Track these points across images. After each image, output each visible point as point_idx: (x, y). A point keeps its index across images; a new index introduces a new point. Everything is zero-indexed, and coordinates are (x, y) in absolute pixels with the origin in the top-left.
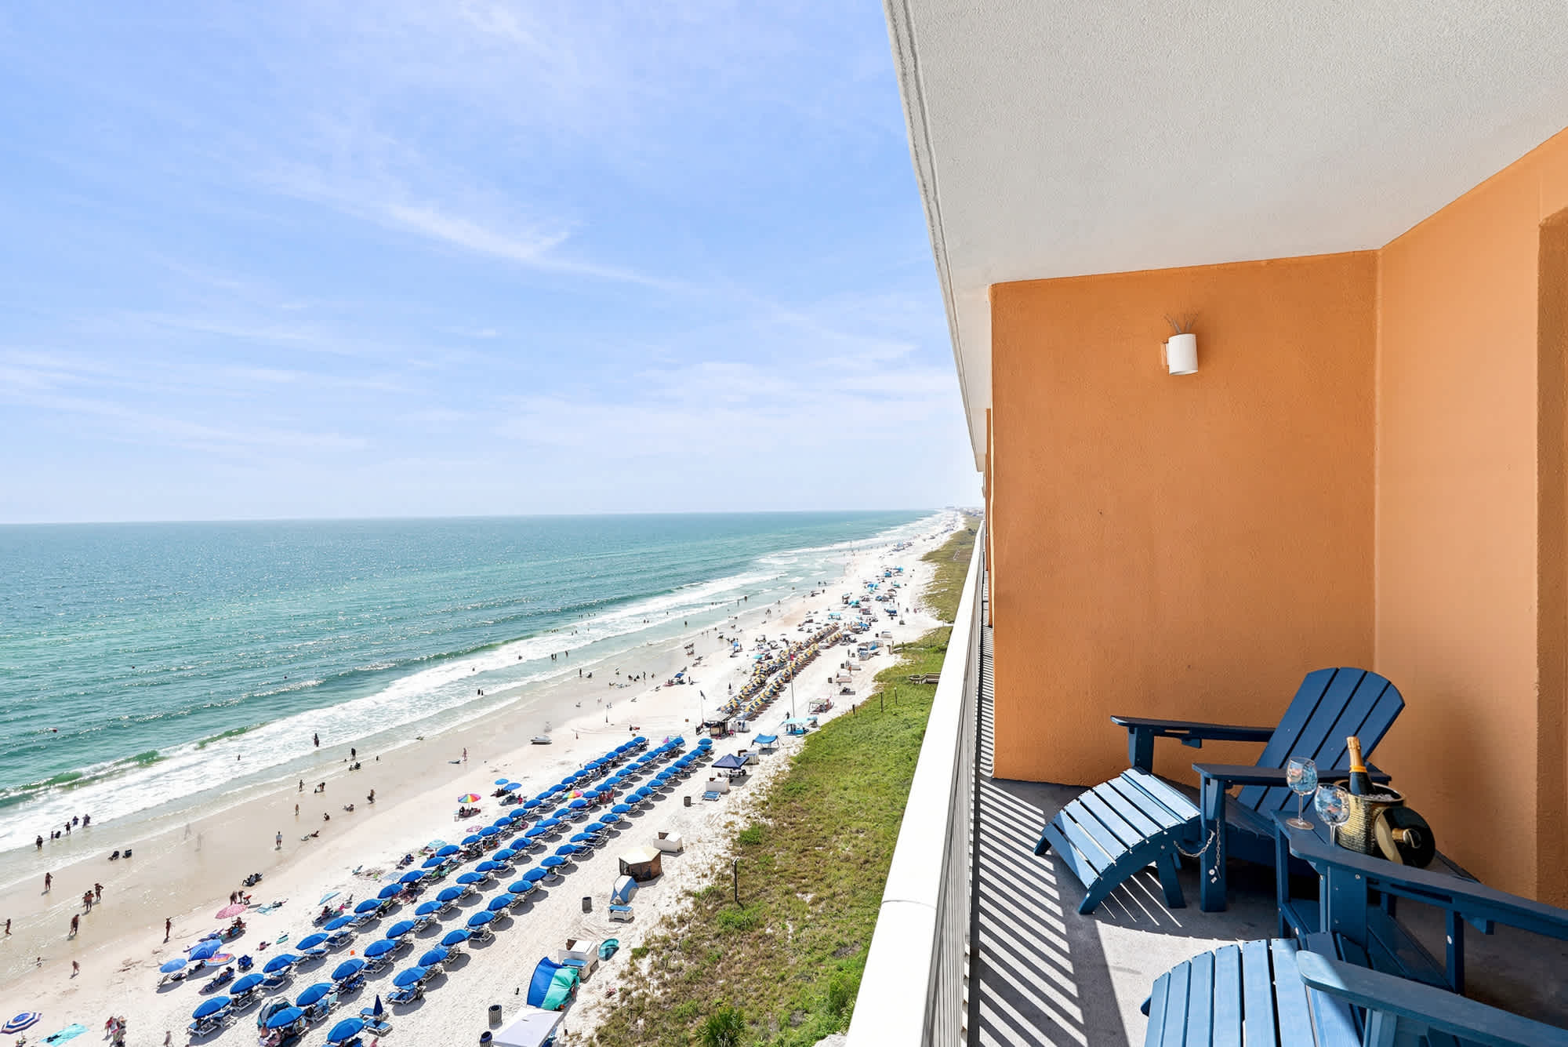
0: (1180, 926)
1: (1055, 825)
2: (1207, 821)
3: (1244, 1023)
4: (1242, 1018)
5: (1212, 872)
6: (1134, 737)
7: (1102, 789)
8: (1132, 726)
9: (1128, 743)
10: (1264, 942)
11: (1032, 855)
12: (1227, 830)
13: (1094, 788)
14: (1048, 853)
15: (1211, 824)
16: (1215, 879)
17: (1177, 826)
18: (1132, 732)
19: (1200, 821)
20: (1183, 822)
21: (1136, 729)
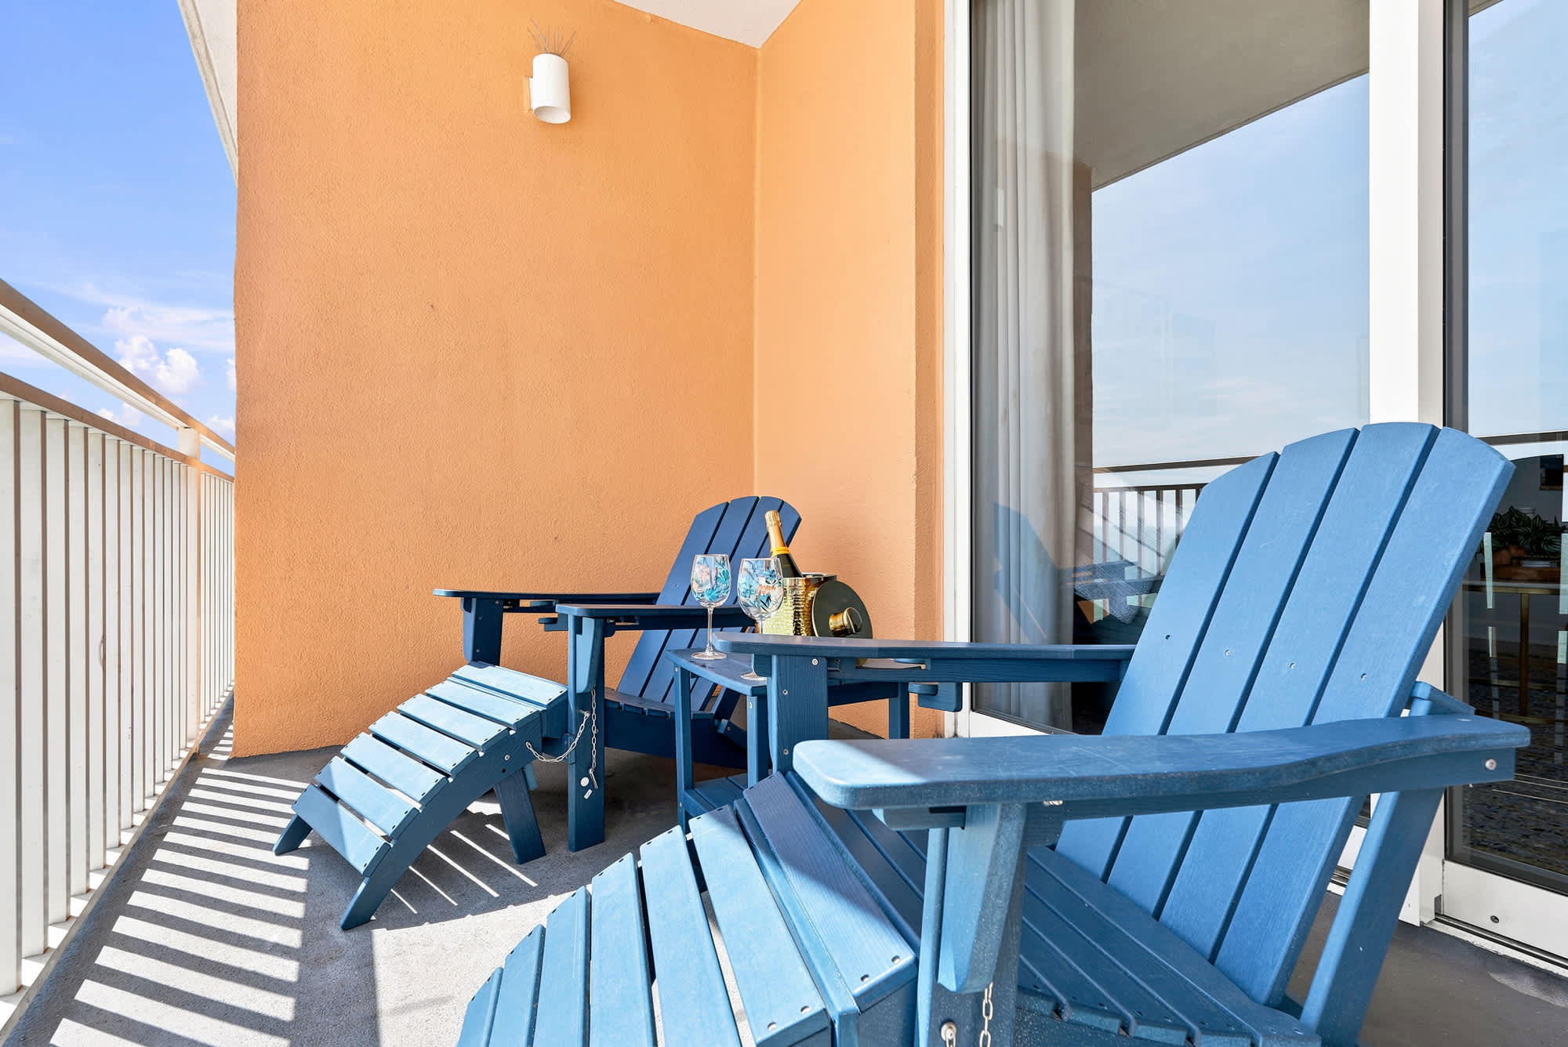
0: (534, 884)
1: (323, 788)
2: (578, 696)
3: (655, 986)
4: (651, 975)
5: (585, 782)
6: (471, 616)
7: (389, 724)
8: (468, 598)
9: (460, 625)
10: (677, 830)
11: (270, 857)
12: (606, 708)
13: (372, 727)
14: (306, 843)
15: (583, 700)
16: (590, 792)
17: (532, 715)
18: (467, 607)
19: (567, 701)
20: (540, 709)
21: (474, 601)
